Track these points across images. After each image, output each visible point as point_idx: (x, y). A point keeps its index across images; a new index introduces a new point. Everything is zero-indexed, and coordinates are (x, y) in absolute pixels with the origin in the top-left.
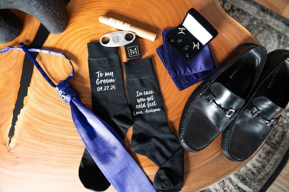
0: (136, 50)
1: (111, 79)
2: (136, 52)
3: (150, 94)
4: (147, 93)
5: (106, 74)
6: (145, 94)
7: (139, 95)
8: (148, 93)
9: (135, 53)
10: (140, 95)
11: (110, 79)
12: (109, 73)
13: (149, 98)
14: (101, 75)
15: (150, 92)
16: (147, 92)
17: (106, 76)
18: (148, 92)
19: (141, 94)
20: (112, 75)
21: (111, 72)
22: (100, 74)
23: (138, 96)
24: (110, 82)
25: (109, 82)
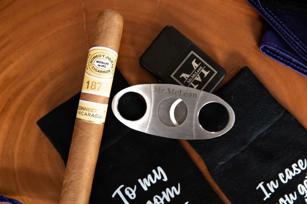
0: (197, 66)
1: (168, 190)
2: (203, 71)
3: (299, 171)
4: (290, 175)
5: (145, 184)
6: (285, 179)
7: (269, 191)
8: (290, 172)
9: (202, 75)
10: (273, 191)
11: (163, 193)
12: (149, 176)
13: (302, 187)
14: (131, 192)
15: (298, 167)
16: (287, 170)
17: (146, 189)
18: (292, 169)
19: (273, 186)
20: (162, 177)
21: (154, 171)
22: (127, 193)
23: (268, 196)
24: (168, 200)
25: (165, 200)
